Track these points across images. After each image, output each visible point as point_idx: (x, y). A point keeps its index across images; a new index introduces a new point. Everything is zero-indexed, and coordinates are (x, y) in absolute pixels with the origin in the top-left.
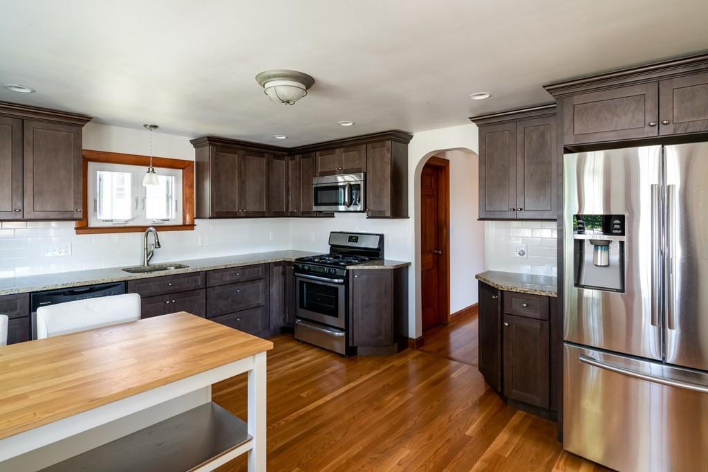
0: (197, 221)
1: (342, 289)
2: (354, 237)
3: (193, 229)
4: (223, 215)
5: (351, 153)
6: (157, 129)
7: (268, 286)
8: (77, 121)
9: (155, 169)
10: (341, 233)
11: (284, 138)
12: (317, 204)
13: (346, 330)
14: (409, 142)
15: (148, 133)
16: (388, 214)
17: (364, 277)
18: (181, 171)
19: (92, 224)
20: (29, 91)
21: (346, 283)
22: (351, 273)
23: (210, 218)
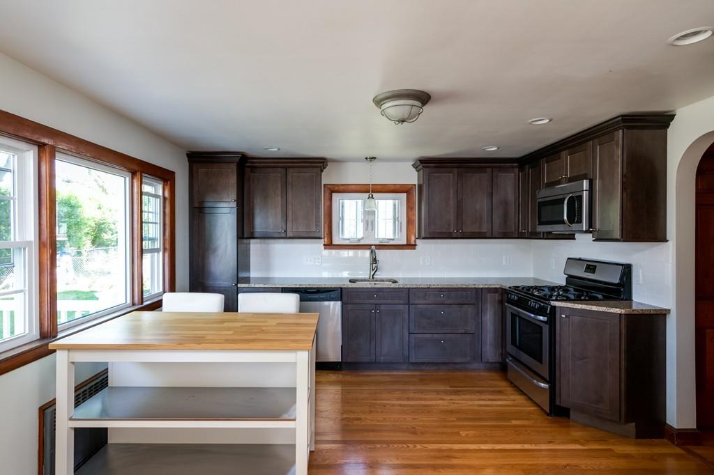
0: (418, 242)
1: (546, 329)
2: (591, 266)
3: (415, 249)
4: (436, 236)
5: (576, 155)
6: (376, 160)
7: (479, 314)
8: (319, 164)
9: (374, 194)
10: (580, 259)
11: (496, 148)
12: (541, 223)
13: (552, 381)
14: (668, 126)
15: (368, 165)
16: (617, 235)
17: (577, 319)
18: (405, 194)
19: (335, 241)
20: (276, 149)
21: (552, 322)
22: (557, 310)
23: (424, 238)
